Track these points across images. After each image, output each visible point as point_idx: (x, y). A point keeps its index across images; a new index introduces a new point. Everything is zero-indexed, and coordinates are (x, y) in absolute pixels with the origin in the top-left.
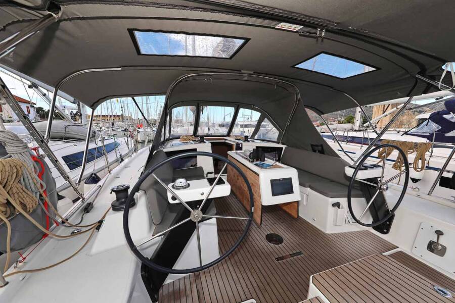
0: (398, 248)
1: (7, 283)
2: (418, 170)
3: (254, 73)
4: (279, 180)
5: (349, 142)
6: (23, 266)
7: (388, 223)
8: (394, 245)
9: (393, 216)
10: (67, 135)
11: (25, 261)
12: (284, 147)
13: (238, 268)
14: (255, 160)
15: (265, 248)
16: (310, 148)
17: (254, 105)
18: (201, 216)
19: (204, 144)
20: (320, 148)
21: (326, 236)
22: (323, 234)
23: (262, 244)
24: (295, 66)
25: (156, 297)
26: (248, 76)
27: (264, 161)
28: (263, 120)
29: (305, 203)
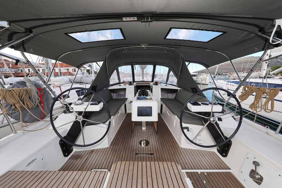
0: (230, 169)
1: (16, 133)
2: (267, 110)
4: (143, 107)
6: (25, 128)
7: (226, 149)
8: (227, 167)
10: (81, 81)
11: (27, 127)
12: (179, 89)
14: (142, 95)
15: (135, 146)
16: (191, 90)
17: (164, 63)
18: (82, 119)
19: (131, 86)
20: (195, 90)
21: (178, 149)
22: (177, 147)
23: (135, 144)
24: (165, 38)
25: (66, 154)
26: (145, 47)
27: (147, 96)
28: (170, 72)
29: (175, 125)
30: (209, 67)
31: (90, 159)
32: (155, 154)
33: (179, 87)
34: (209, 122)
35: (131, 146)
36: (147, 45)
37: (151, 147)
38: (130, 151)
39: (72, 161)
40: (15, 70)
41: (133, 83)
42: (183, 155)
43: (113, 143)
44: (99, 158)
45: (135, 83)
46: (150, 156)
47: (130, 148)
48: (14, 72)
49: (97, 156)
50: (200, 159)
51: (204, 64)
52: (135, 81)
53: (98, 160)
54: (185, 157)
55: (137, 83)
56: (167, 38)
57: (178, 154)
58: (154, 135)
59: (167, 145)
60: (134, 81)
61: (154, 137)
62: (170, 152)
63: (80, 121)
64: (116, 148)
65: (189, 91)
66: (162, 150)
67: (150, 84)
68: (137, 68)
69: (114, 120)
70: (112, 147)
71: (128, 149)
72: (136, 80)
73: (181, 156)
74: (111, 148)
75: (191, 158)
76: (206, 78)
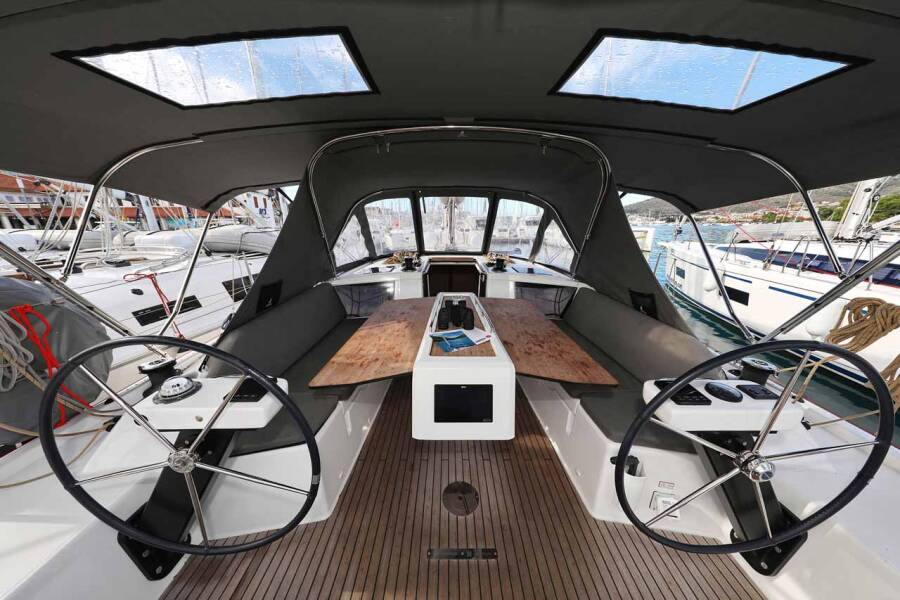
3: (476, 120)
4: (459, 386)
5: (811, 269)
7: (778, 550)
9: (800, 539)
10: (243, 247)
12: (580, 285)
13: (344, 548)
14: (451, 324)
15: (428, 513)
16: (627, 298)
17: (527, 192)
18: (191, 465)
19: (410, 274)
20: (648, 300)
21: (583, 524)
22: (581, 519)
23: (428, 503)
24: (554, 90)
25: (159, 570)
26: (465, 130)
27: (471, 328)
28: (548, 223)
29: (568, 429)
30: (696, 210)
31: (255, 582)
32: (501, 553)
33: (578, 278)
34: (737, 471)
35: (411, 513)
36: (472, 120)
37: (487, 514)
38: (408, 534)
39: (187, 590)
40: (42, 198)
41: (419, 256)
42: (607, 556)
43: (347, 500)
44: (291, 573)
45: (425, 259)
46: (483, 561)
47: (410, 523)
48: (38, 206)
49: (285, 563)
50: (669, 579)
51: (679, 199)
52: (426, 249)
53: (285, 585)
54: (613, 568)
55: (431, 257)
56: (562, 90)
57: (586, 551)
58: (493, 460)
59: (544, 509)
60: (421, 251)
61: (494, 467)
62: (555, 544)
63: (186, 471)
64: (357, 523)
65: (622, 303)
66: (525, 534)
67: (475, 261)
68: (432, 205)
69: (348, 412)
70: (342, 514)
71: (400, 527)
72: (428, 247)
73: (599, 560)
74: (338, 526)
75: (634, 571)
76: (646, 232)
